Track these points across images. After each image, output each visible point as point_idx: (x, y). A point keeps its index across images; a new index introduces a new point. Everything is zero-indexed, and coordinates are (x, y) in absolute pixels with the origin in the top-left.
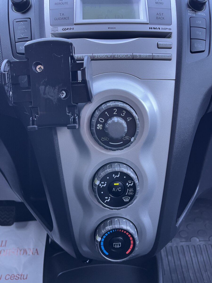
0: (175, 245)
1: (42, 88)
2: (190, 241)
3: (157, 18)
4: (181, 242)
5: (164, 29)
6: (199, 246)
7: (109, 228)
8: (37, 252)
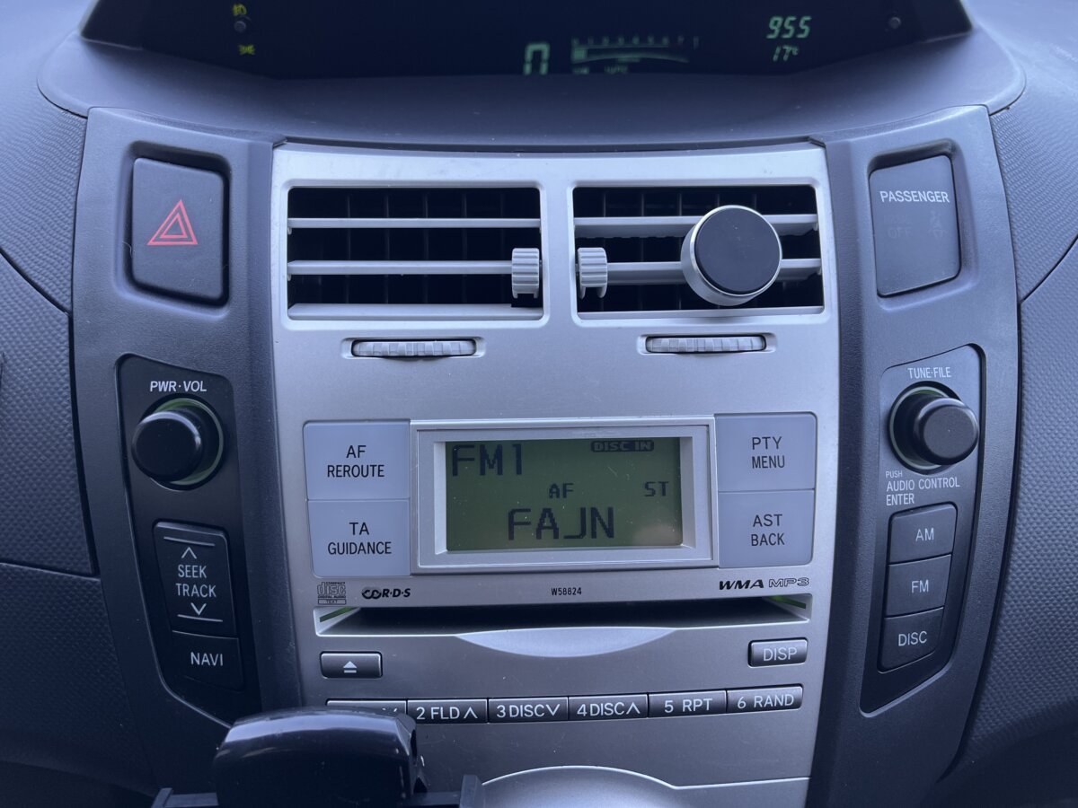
3: (754, 538)
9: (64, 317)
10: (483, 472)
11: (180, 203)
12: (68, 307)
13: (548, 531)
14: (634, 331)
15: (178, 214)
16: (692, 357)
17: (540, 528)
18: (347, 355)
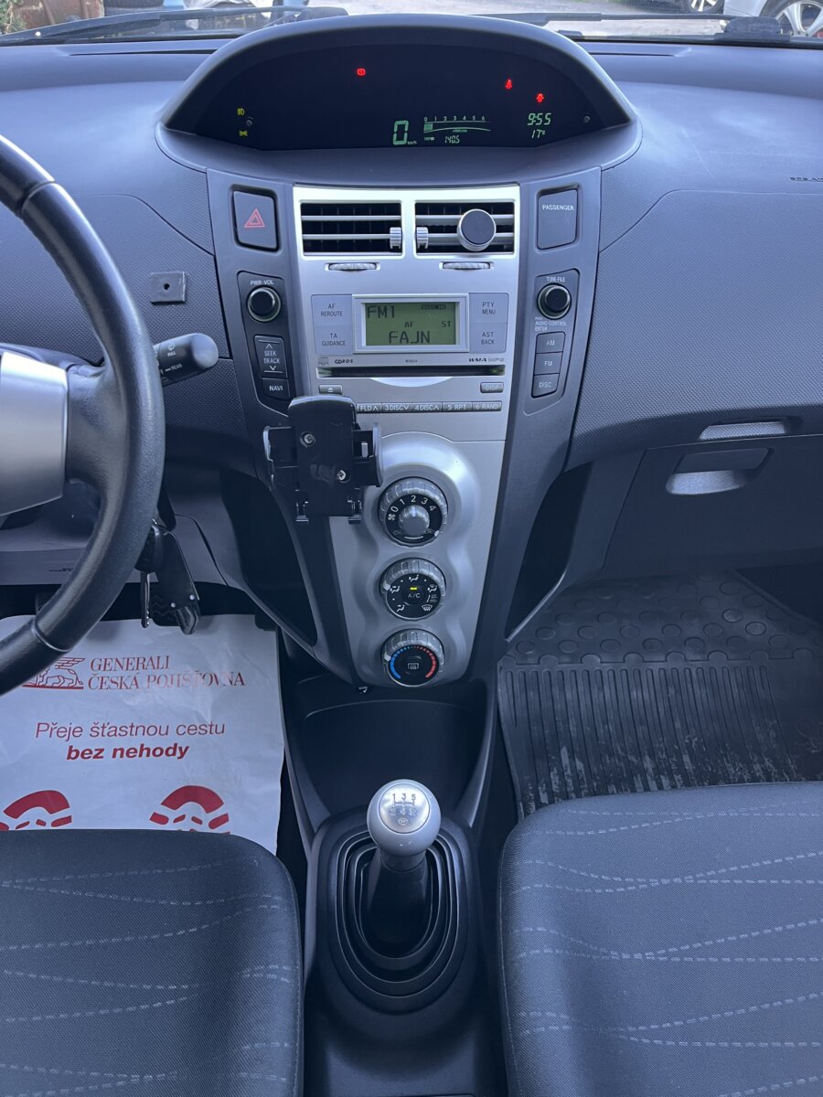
0: (546, 670)
1: (314, 467)
2: (581, 663)
3: (483, 341)
4: (559, 663)
5: (493, 360)
6: (598, 673)
7: (402, 644)
8: (242, 681)
9: (212, 257)
10: (379, 317)
11: (256, 210)
12: (212, 252)
13: (404, 339)
14: (439, 261)
15: (256, 214)
16: (461, 271)
17: (402, 338)
18: (327, 269)
